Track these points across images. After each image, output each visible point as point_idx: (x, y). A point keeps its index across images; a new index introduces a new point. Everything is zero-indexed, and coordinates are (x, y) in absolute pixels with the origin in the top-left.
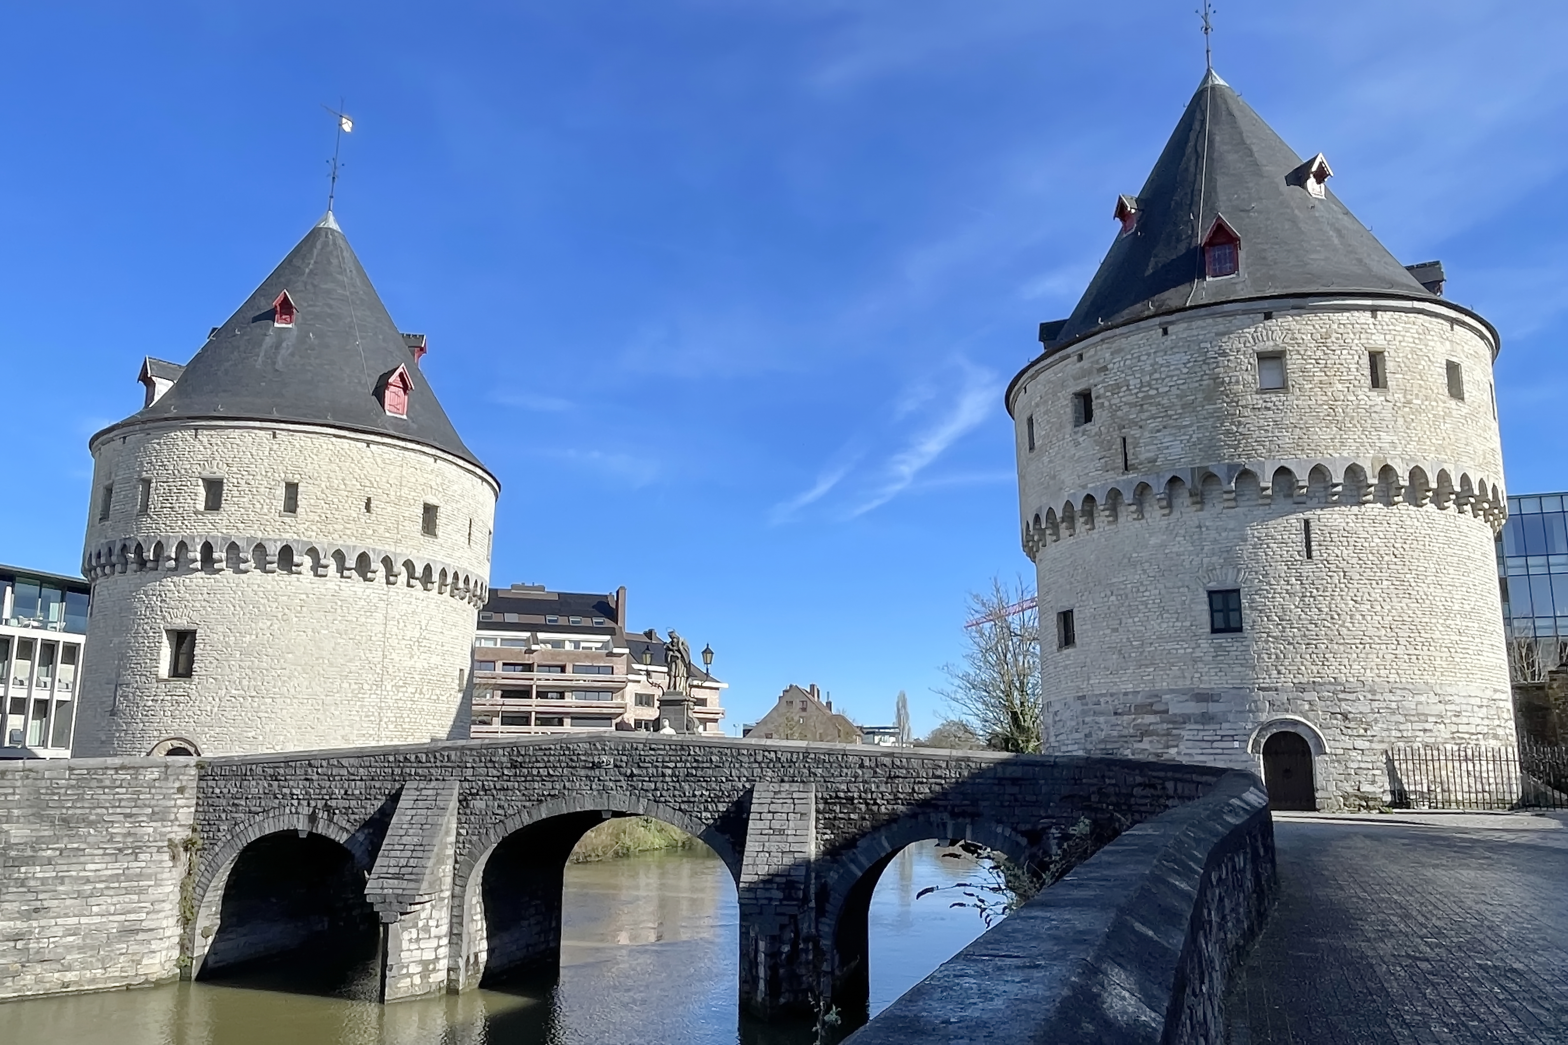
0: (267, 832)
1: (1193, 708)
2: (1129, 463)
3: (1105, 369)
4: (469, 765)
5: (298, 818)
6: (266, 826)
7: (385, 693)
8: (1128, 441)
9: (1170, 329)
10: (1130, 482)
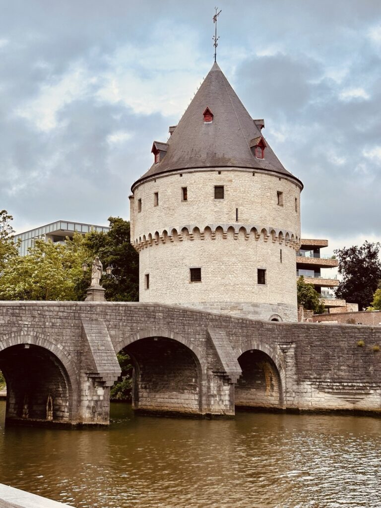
0: (11, 345)
1: (252, 309)
2: (238, 218)
3: (231, 181)
4: (108, 314)
5: (28, 338)
6: (10, 341)
8: (239, 210)
9: (256, 174)
10: (239, 225)
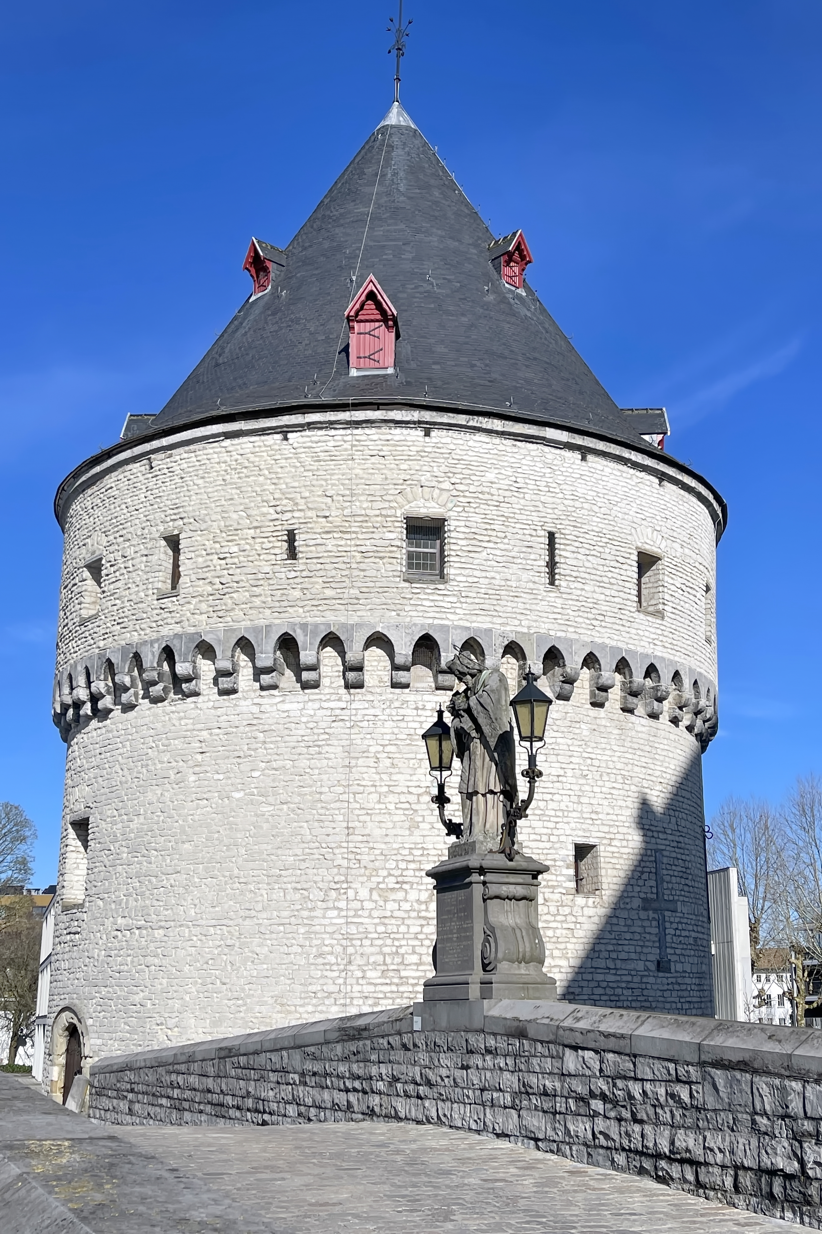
7: (356, 905)
